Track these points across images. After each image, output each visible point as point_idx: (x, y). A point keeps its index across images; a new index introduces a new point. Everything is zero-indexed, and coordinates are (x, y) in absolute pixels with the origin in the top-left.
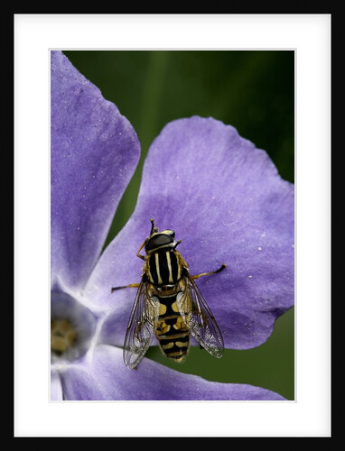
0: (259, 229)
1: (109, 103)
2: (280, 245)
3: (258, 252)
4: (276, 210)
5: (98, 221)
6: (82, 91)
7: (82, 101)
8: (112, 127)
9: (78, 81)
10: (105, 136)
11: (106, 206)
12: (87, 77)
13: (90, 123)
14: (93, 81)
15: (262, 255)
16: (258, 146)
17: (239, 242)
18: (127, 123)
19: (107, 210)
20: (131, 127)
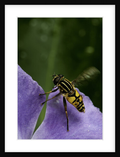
0: (88, 124)
1: (35, 82)
2: (95, 129)
3: (88, 132)
4: (93, 117)
5: (32, 123)
6: (25, 78)
7: (25, 81)
8: (36, 90)
9: (24, 74)
10: (33, 93)
11: (35, 117)
12: (27, 73)
13: (28, 88)
14: (29, 74)
15: (89, 133)
16: (86, 95)
17: (81, 129)
18: (41, 88)
19: (35, 119)
20: (43, 89)
